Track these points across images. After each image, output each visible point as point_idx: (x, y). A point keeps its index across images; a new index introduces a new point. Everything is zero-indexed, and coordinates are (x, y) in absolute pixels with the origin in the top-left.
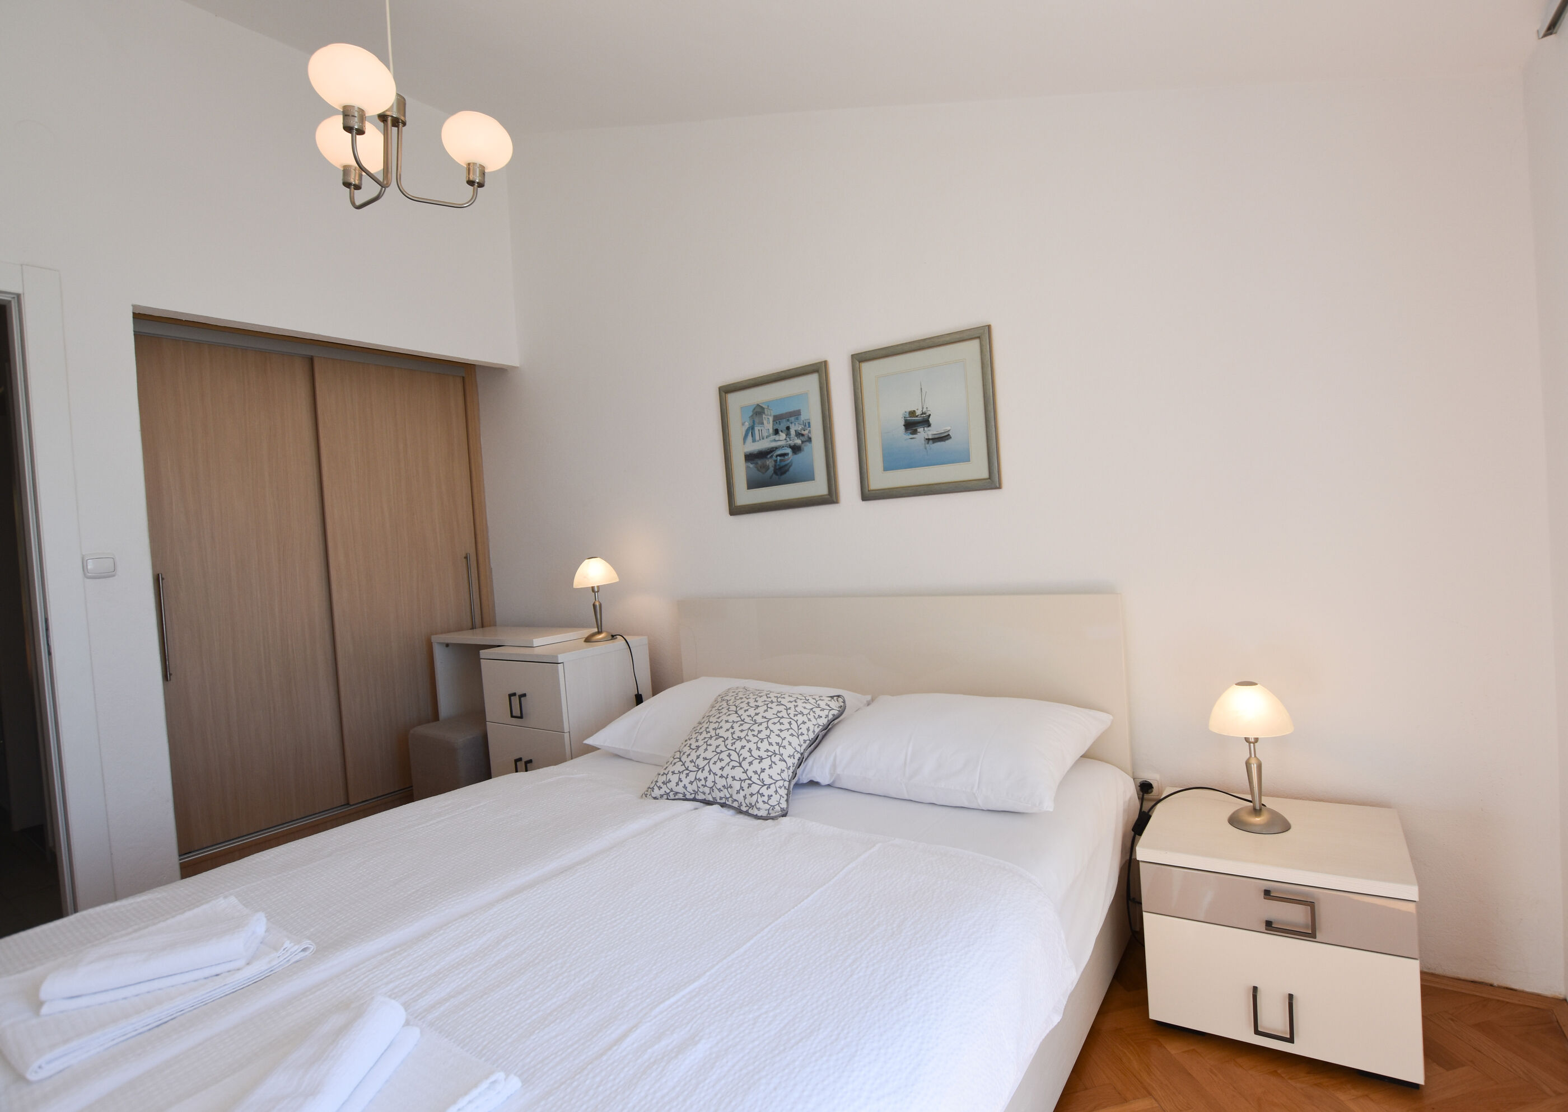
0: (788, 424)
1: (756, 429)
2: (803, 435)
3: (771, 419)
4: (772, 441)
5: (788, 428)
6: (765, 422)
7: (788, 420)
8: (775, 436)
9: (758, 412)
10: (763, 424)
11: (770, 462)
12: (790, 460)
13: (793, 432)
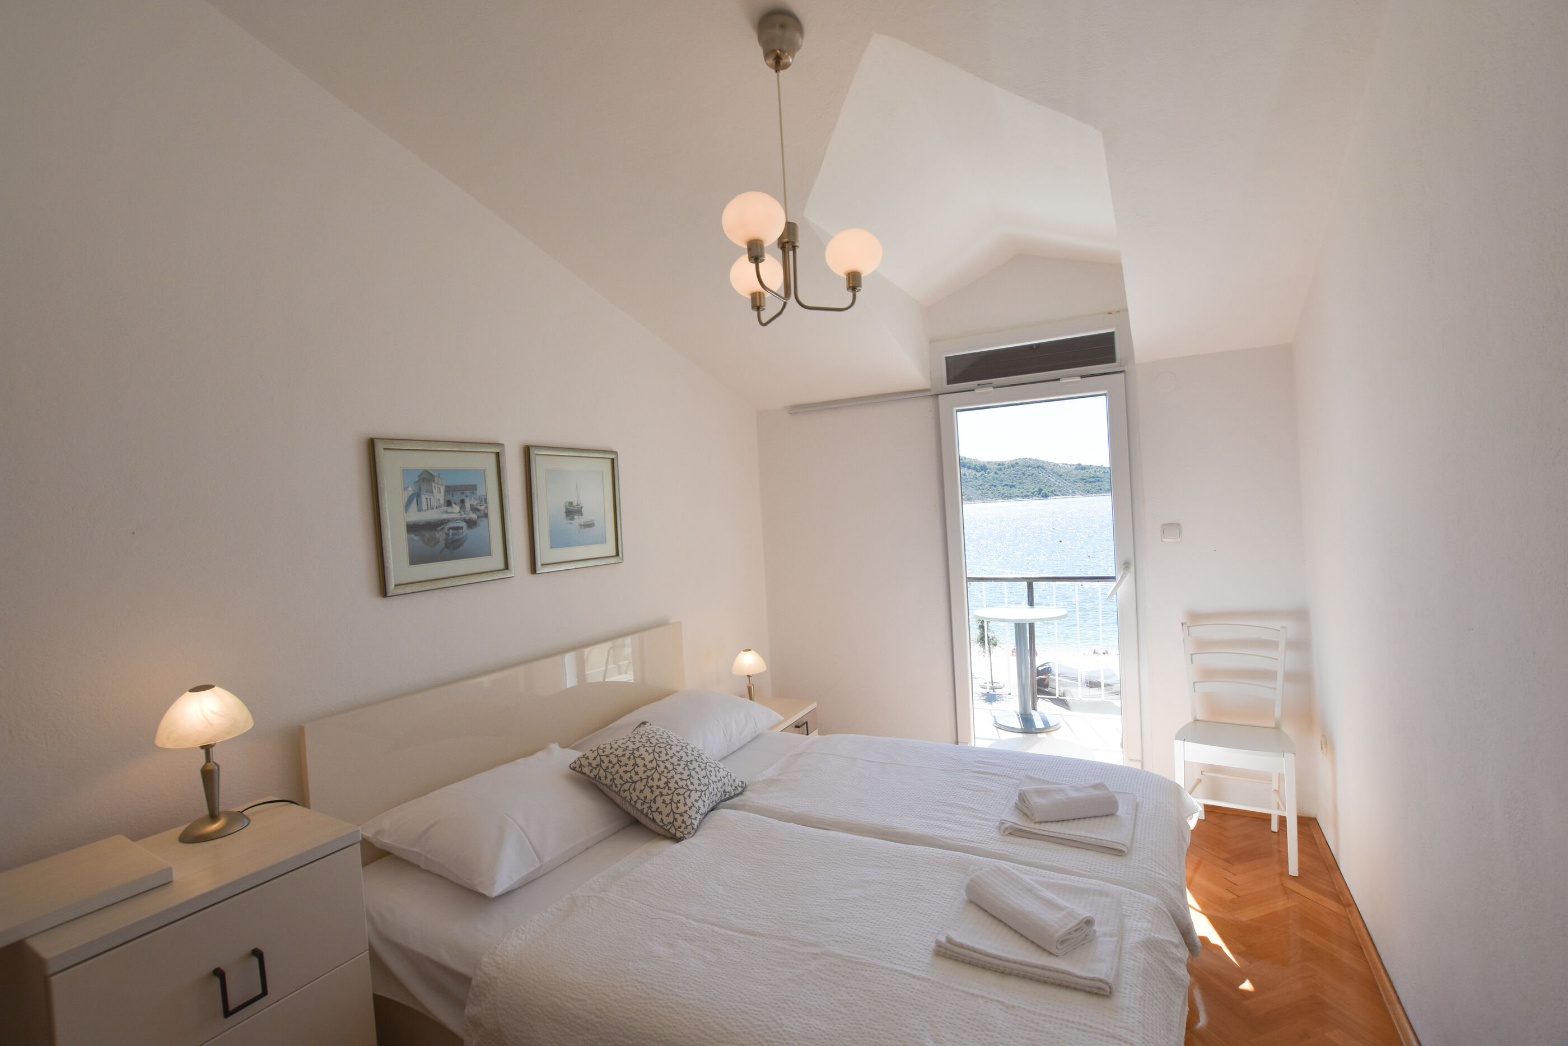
0: (463, 497)
1: (423, 498)
2: (479, 510)
3: (443, 489)
4: (442, 513)
5: (463, 501)
6: (435, 491)
7: (463, 493)
8: (447, 508)
9: (426, 478)
10: (432, 492)
11: (440, 535)
12: (464, 534)
13: (468, 505)
